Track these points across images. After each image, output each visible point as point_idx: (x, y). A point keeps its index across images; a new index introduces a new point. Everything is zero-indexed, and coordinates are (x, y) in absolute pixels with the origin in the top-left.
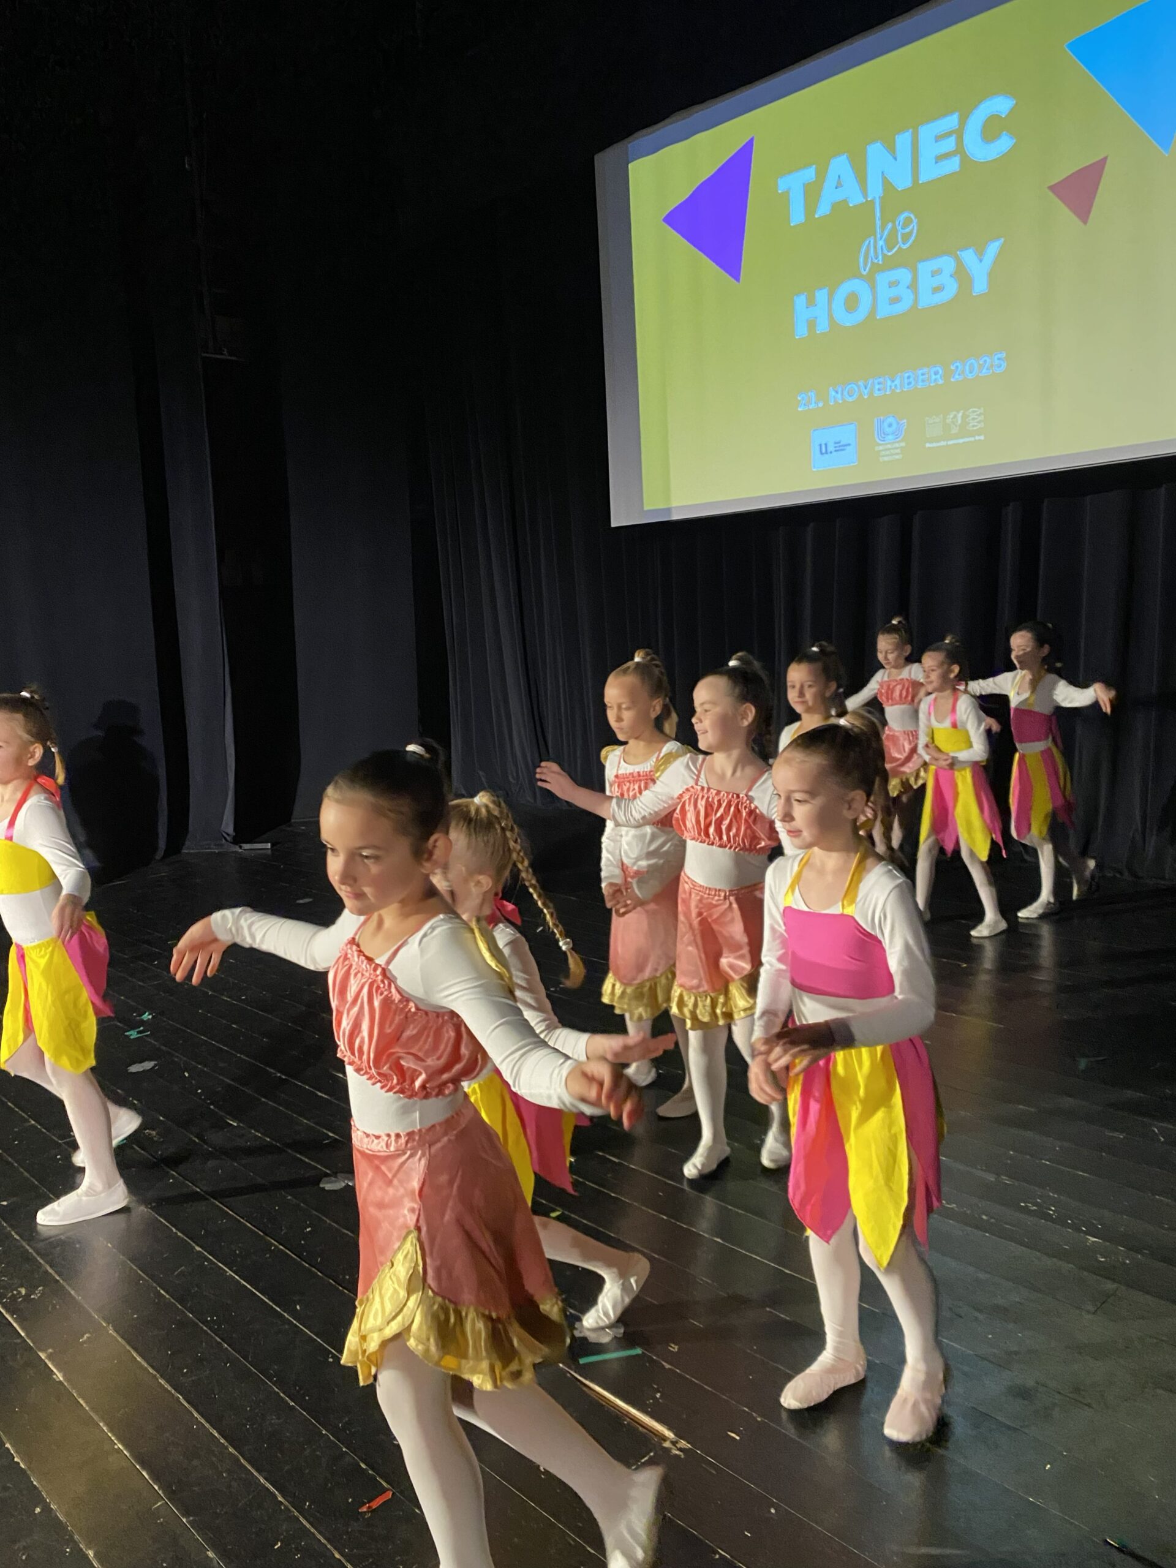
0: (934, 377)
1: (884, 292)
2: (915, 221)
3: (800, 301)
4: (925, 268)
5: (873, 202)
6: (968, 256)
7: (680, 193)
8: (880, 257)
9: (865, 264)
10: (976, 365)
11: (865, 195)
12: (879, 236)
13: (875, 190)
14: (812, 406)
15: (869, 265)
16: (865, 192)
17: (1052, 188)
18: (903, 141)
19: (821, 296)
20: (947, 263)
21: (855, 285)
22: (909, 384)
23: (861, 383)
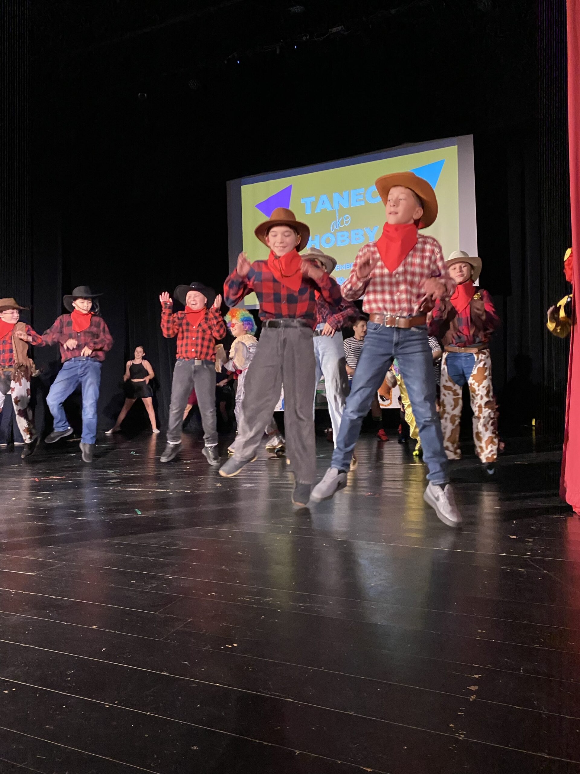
1: (339, 238)
2: (350, 218)
4: (353, 232)
6: (367, 230)
7: (262, 199)
8: (338, 228)
9: (333, 230)
11: (333, 208)
12: (337, 221)
13: (336, 207)
18: (345, 194)
19: (317, 237)
20: (361, 232)
21: (329, 236)
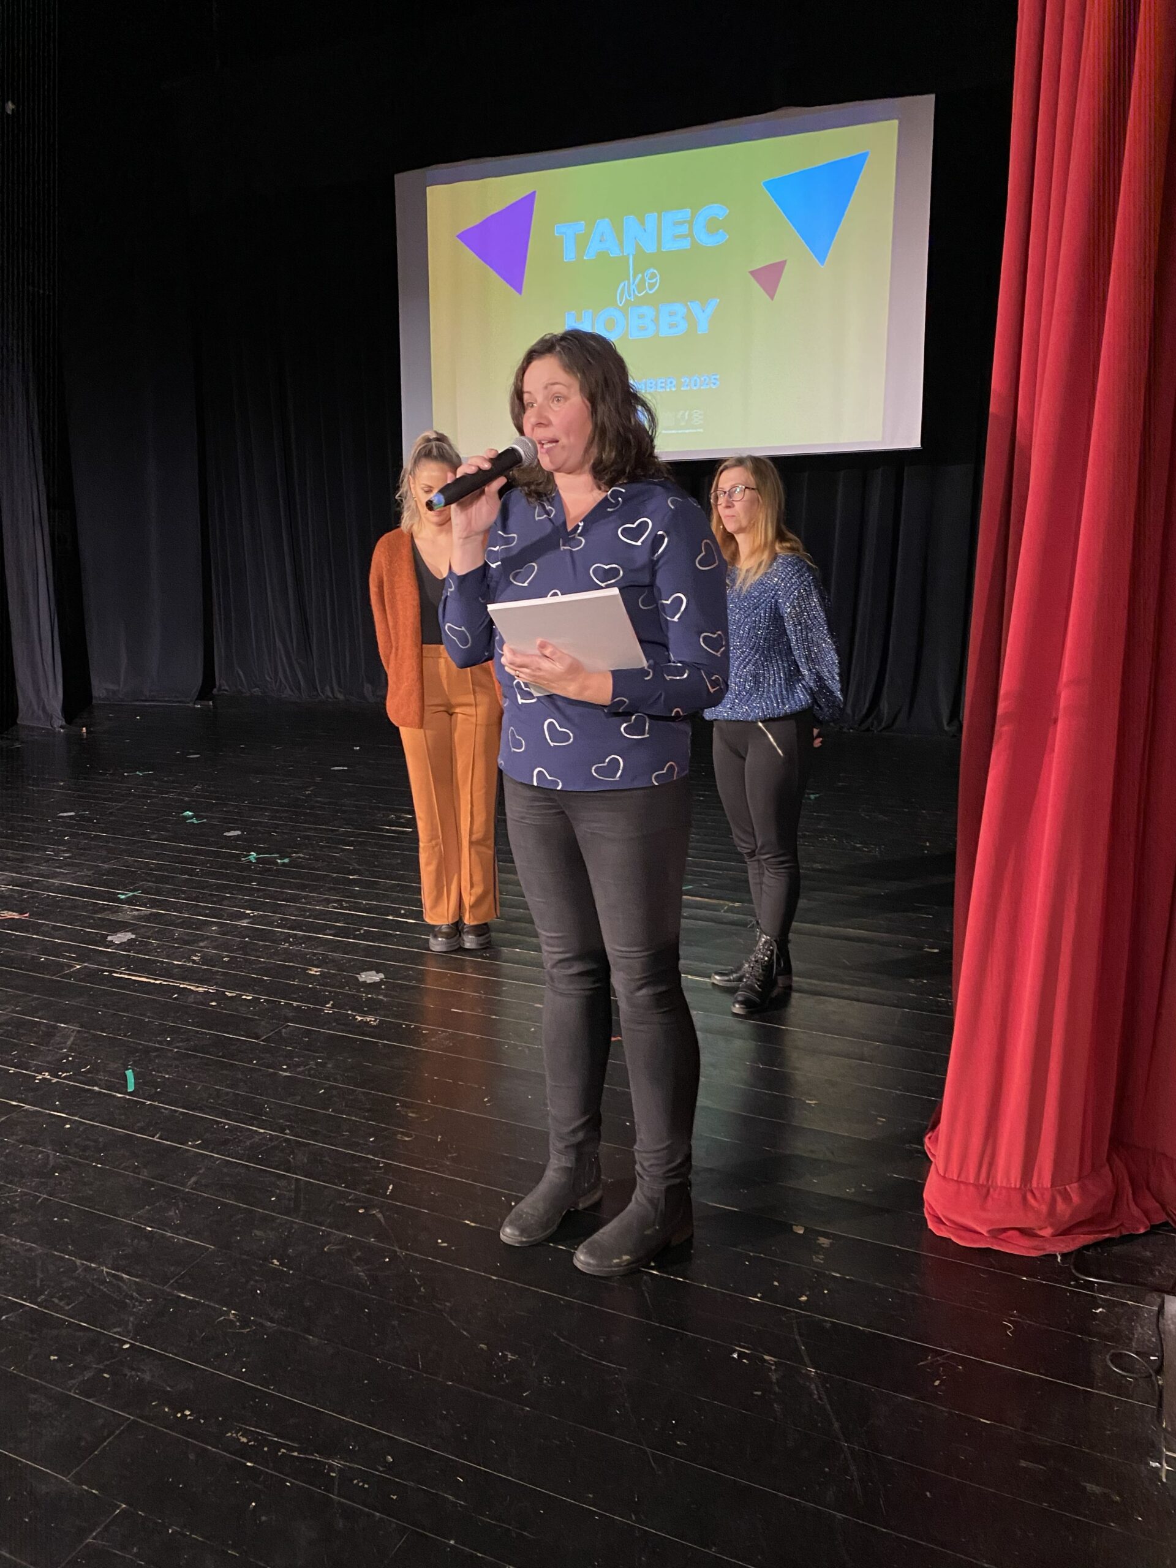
0: (669, 385)
1: (634, 321)
2: (658, 278)
3: (571, 316)
4: (664, 309)
5: (628, 257)
6: (695, 307)
7: (473, 220)
8: (632, 296)
9: (621, 299)
10: (698, 380)
11: (622, 251)
12: (632, 280)
13: (630, 250)
17: (753, 273)
18: (651, 218)
19: (587, 312)
20: (679, 308)
21: (613, 312)
22: (651, 387)
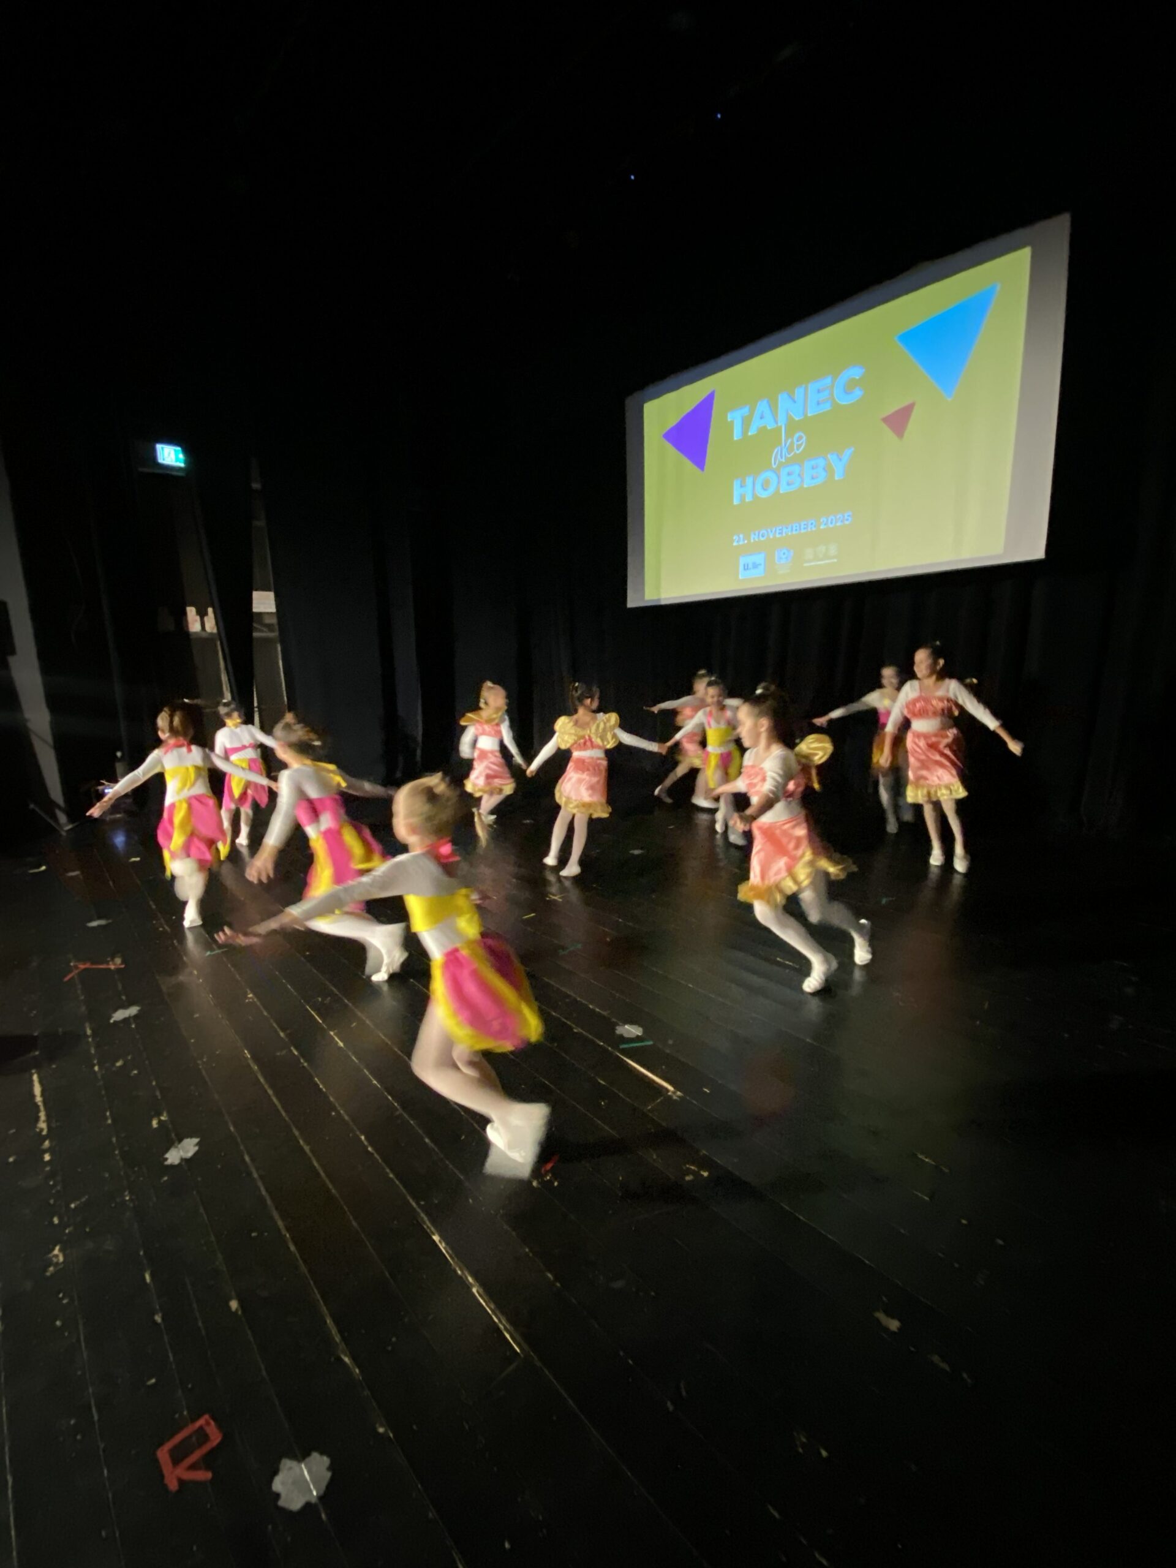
0: (810, 526)
1: (784, 479)
2: (804, 438)
3: (736, 484)
4: (808, 465)
5: (781, 427)
6: (832, 458)
7: (673, 421)
8: (783, 459)
9: (775, 464)
10: (834, 519)
12: (783, 446)
13: (782, 422)
14: (741, 543)
15: (777, 463)
16: (776, 422)
17: (884, 420)
18: (799, 393)
19: (749, 481)
20: (821, 462)
21: (769, 475)
22: (796, 530)
23: (769, 530)
